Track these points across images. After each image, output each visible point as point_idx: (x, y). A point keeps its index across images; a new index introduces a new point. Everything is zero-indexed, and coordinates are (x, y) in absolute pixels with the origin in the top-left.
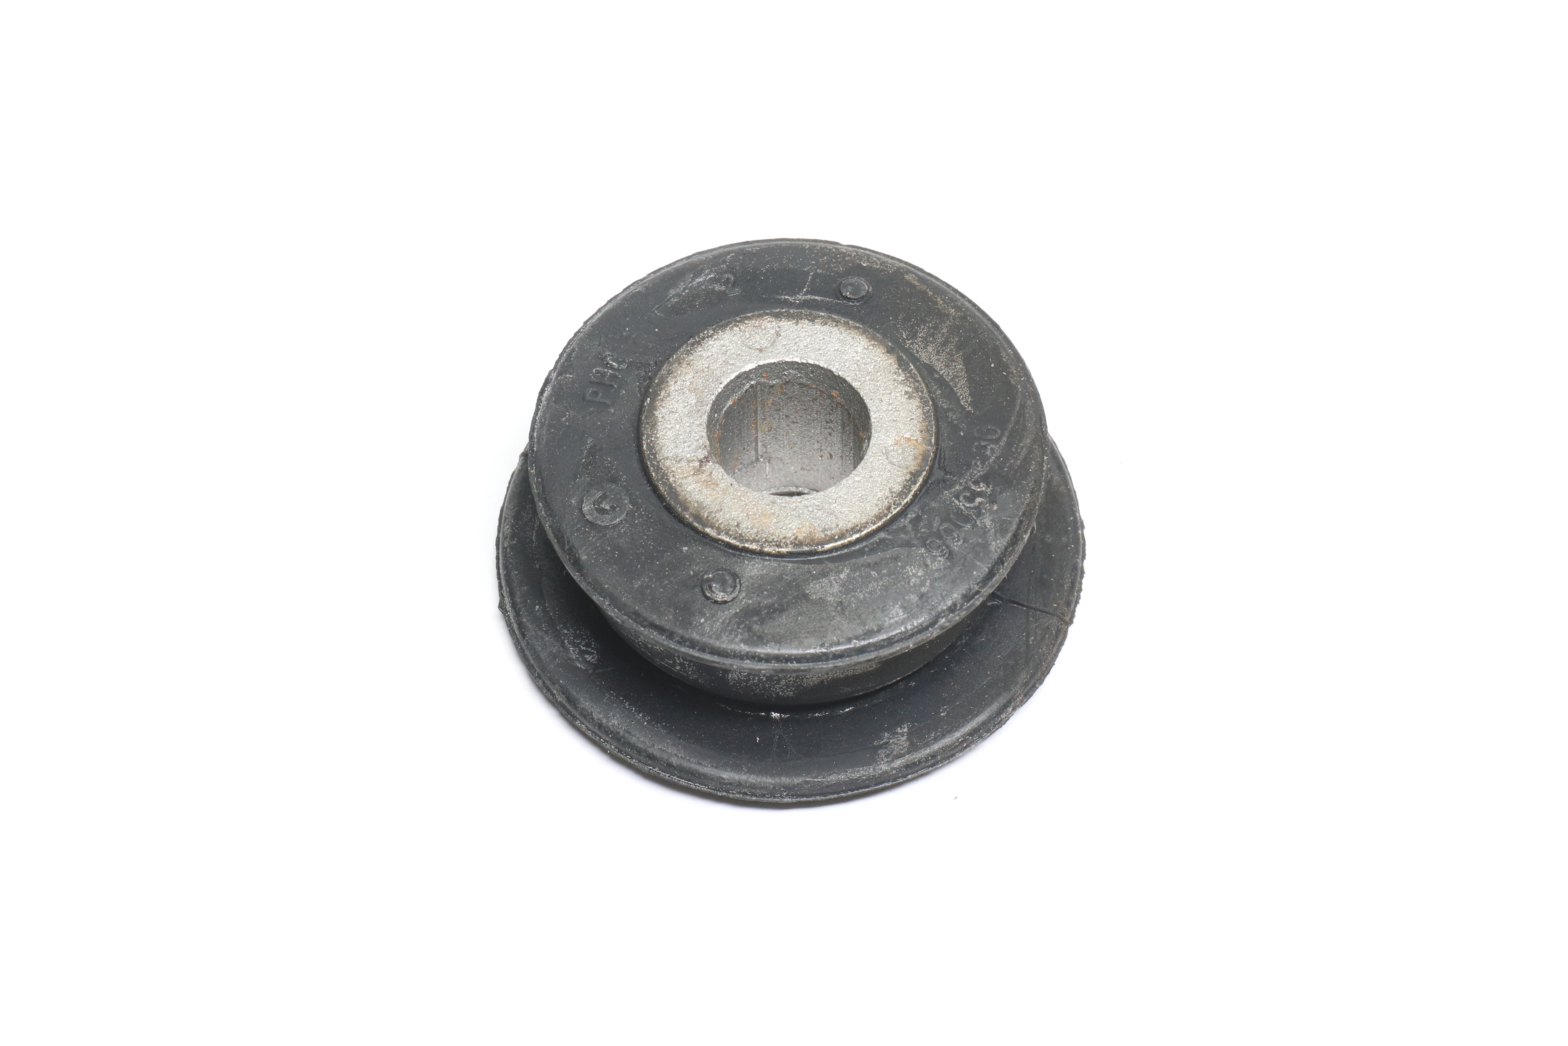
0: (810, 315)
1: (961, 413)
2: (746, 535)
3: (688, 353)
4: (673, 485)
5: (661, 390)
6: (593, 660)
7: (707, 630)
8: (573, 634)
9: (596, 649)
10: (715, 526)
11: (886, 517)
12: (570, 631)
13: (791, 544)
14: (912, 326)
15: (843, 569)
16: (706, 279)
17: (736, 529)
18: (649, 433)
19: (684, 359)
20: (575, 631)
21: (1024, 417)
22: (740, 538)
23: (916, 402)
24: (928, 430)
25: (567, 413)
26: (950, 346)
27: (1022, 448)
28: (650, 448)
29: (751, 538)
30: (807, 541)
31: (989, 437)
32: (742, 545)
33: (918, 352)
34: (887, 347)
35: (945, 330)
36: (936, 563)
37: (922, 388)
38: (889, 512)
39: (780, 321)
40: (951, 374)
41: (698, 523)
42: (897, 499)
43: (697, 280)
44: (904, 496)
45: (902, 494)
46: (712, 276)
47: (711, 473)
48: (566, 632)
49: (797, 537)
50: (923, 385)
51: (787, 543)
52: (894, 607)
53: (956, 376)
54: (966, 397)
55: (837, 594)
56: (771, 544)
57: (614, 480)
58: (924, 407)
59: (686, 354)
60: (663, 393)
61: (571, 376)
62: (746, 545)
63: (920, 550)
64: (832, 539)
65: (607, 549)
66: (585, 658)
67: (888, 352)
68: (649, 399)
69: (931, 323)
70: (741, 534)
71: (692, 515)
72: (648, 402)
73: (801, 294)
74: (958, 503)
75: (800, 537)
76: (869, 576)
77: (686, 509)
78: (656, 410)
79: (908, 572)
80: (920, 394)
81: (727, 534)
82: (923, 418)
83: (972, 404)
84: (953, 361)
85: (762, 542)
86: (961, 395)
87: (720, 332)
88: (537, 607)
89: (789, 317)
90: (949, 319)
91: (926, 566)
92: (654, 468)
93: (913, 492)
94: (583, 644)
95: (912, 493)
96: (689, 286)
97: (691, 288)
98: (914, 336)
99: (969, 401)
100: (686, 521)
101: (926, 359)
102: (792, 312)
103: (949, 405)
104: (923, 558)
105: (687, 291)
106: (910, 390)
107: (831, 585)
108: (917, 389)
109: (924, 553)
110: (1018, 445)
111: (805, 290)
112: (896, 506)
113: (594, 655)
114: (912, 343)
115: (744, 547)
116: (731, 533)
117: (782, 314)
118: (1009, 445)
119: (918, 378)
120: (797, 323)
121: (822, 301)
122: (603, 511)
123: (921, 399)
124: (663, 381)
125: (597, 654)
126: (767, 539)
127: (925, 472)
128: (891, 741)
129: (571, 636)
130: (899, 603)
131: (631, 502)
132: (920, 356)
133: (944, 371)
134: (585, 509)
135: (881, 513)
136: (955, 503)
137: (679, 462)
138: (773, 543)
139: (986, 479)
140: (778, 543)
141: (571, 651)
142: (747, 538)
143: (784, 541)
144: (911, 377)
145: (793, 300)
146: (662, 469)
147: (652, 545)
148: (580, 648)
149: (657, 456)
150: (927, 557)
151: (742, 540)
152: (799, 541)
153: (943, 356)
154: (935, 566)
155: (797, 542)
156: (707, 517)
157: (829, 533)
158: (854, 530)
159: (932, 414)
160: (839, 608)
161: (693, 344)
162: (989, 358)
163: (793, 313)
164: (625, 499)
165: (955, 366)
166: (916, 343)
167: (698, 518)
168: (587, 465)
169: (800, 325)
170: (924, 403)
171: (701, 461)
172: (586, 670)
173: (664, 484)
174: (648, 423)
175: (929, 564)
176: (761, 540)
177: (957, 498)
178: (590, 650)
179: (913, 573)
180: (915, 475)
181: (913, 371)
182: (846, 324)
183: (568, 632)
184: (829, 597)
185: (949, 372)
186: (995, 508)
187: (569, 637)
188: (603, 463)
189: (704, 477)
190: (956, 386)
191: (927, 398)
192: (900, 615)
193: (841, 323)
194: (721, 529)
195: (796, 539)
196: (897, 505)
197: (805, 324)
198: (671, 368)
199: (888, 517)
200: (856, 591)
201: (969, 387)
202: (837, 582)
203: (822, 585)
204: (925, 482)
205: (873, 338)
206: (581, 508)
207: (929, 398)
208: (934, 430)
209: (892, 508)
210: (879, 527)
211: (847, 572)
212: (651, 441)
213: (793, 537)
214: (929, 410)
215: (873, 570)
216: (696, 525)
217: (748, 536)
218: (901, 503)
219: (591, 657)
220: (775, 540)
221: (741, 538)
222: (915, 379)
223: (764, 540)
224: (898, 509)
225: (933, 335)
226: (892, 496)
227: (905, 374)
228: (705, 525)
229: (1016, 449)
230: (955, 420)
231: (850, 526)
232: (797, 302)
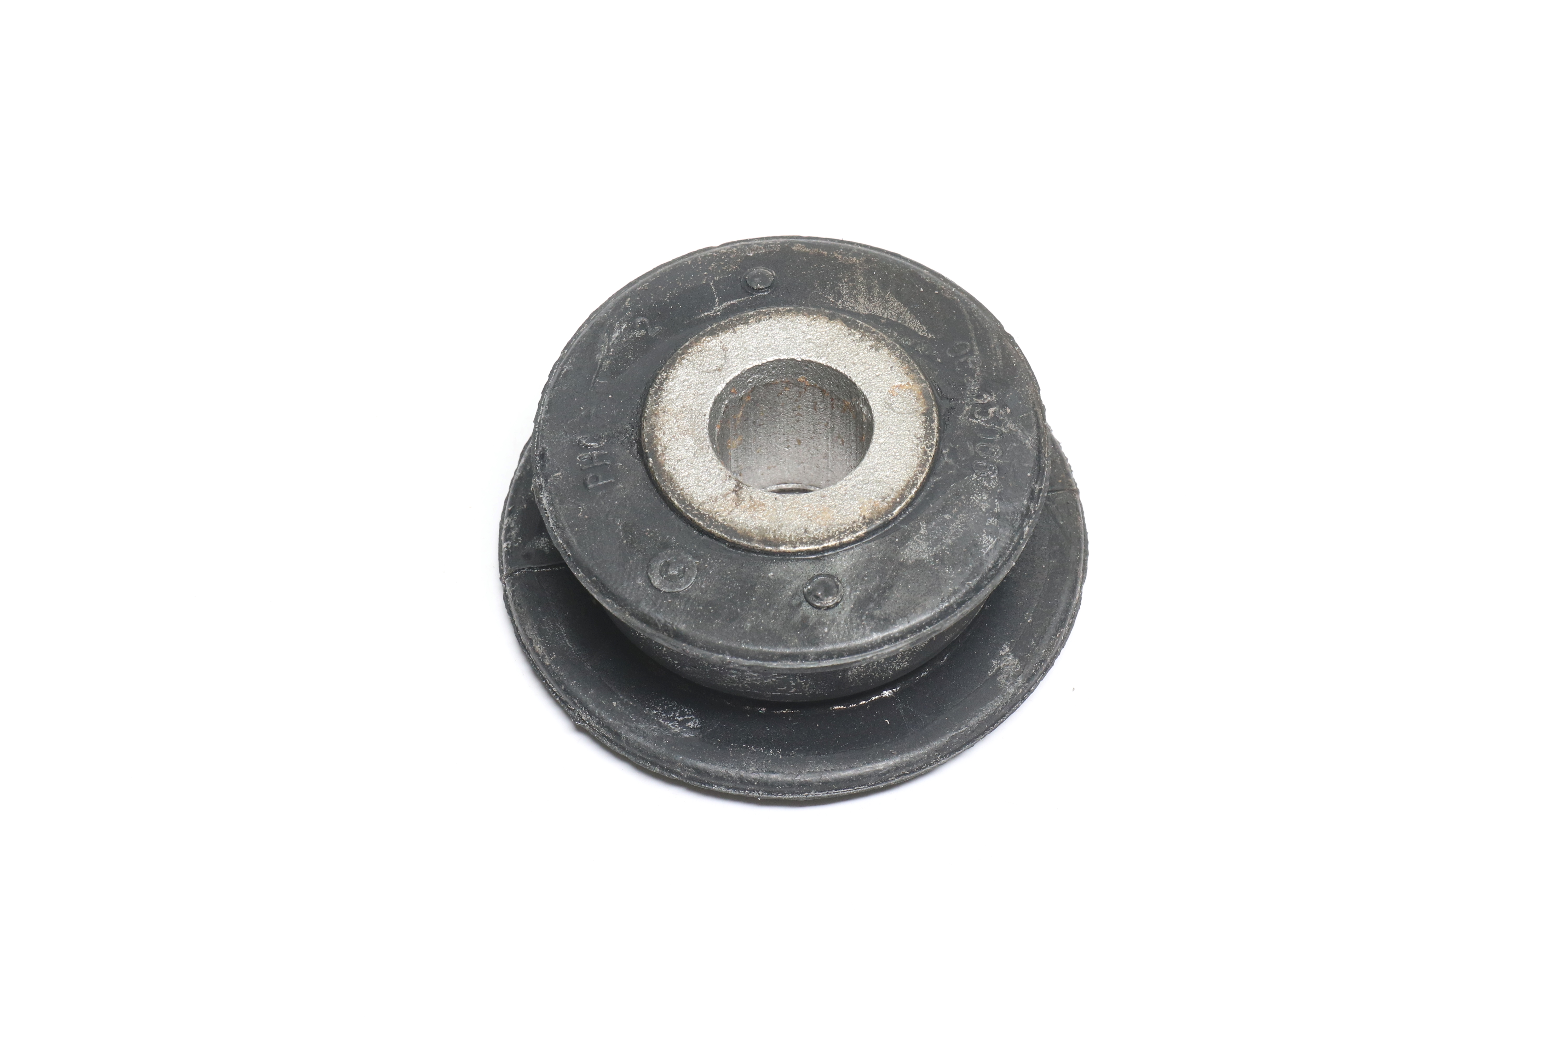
0: (741, 319)
1: (925, 343)
2: (818, 536)
3: (657, 402)
4: (725, 523)
5: (655, 446)
6: (696, 725)
7: (835, 636)
8: (661, 710)
9: (692, 714)
10: (787, 541)
11: (929, 461)
12: (658, 710)
13: (863, 524)
14: (832, 288)
15: (919, 525)
16: (621, 331)
17: (807, 534)
18: (672, 488)
19: (656, 409)
20: (663, 706)
21: (978, 321)
22: (815, 541)
23: (885, 352)
24: (912, 371)
25: (580, 507)
26: (876, 290)
27: (995, 348)
28: (682, 501)
29: (825, 537)
30: (875, 515)
31: (963, 352)
32: (822, 546)
33: (853, 308)
34: (826, 315)
35: (861, 279)
36: (992, 481)
37: (881, 336)
38: (928, 456)
39: (718, 336)
40: (894, 314)
41: (770, 545)
42: (927, 442)
43: (613, 336)
44: (931, 437)
45: (927, 436)
46: (624, 326)
47: (751, 497)
48: (655, 712)
49: (864, 516)
50: (881, 333)
51: (860, 526)
52: (981, 536)
53: (898, 313)
54: (920, 327)
55: (928, 550)
56: (846, 533)
57: (665, 546)
58: (895, 352)
59: (656, 405)
60: (659, 448)
61: (560, 474)
62: (825, 545)
63: (972, 477)
64: (895, 504)
65: (699, 609)
66: (688, 727)
67: (830, 319)
68: (650, 459)
69: (845, 278)
70: (814, 538)
71: (759, 542)
72: (652, 462)
73: (717, 305)
74: (976, 422)
75: (867, 515)
76: (945, 520)
77: (750, 539)
78: (663, 466)
79: (974, 501)
80: (884, 343)
81: (802, 543)
82: (900, 362)
83: (930, 330)
84: (887, 302)
85: (837, 535)
86: (915, 327)
87: (672, 370)
88: (614, 703)
89: (724, 329)
90: (857, 268)
91: (986, 488)
92: (697, 517)
93: (936, 429)
94: (677, 715)
95: (936, 431)
96: (611, 344)
97: (614, 345)
98: (839, 296)
99: (925, 329)
100: (758, 550)
101: (864, 311)
102: (723, 324)
103: (912, 340)
104: (979, 483)
105: (612, 350)
106: (870, 343)
107: (918, 544)
108: (878, 340)
109: (977, 478)
110: (989, 348)
111: (717, 300)
112: (930, 449)
113: (694, 720)
114: (843, 303)
115: (824, 547)
116: (804, 541)
117: (716, 330)
118: (982, 350)
119: (872, 329)
120: (735, 332)
121: (739, 302)
122: (671, 578)
123: (887, 346)
124: (652, 437)
125: (696, 717)
126: (839, 530)
127: (934, 408)
128: (1002, 665)
129: (661, 714)
130: (984, 531)
131: (694, 558)
132: (858, 310)
133: (886, 314)
134: (656, 583)
135: (921, 460)
136: (974, 423)
137: (716, 501)
138: (848, 532)
139: (985, 388)
140: (851, 529)
141: (671, 726)
142: (822, 538)
143: (855, 525)
144: (866, 331)
145: (714, 313)
146: (705, 515)
147: (739, 586)
148: (677, 720)
149: (693, 505)
150: (982, 480)
151: (819, 542)
152: (869, 519)
153: (877, 302)
154: (993, 485)
155: (867, 521)
156: (775, 537)
157: (889, 500)
158: (909, 486)
159: (906, 355)
160: (937, 561)
161: (656, 393)
162: (913, 286)
163: (725, 324)
164: (687, 558)
165: (892, 305)
166: (845, 301)
167: (766, 541)
168: (631, 544)
169: (739, 332)
170: (892, 348)
171: (735, 491)
172: (696, 736)
173: (716, 527)
174: (664, 481)
175: (987, 485)
176: (835, 534)
177: (973, 417)
178: (687, 717)
179: (979, 500)
180: (927, 414)
181: (864, 326)
182: (778, 312)
183: (657, 711)
184: (923, 556)
185: (891, 313)
186: (1009, 411)
187: (661, 715)
188: (644, 536)
189: (746, 504)
190: (905, 322)
191: (892, 343)
192: (991, 541)
193: (773, 313)
194: (793, 541)
195: (864, 518)
196: (931, 446)
197: (741, 328)
198: (651, 423)
199: (930, 461)
200: (942, 539)
201: (916, 318)
202: (921, 540)
203: (910, 549)
204: (939, 415)
205: (809, 314)
206: (652, 584)
207: (894, 343)
208: (917, 368)
209: (928, 452)
210: (927, 473)
211: (925, 526)
212: (679, 495)
213: (861, 518)
214: (901, 352)
215: (946, 513)
216: (769, 548)
217: (821, 537)
218: (932, 444)
219: (693, 723)
220: (847, 528)
221: (817, 541)
222: (870, 332)
223: (837, 533)
224: (934, 450)
225: (854, 288)
226: (921, 442)
227: (859, 331)
228: (777, 545)
229: (990, 351)
230: (925, 351)
231: (903, 484)
232: (718, 313)
